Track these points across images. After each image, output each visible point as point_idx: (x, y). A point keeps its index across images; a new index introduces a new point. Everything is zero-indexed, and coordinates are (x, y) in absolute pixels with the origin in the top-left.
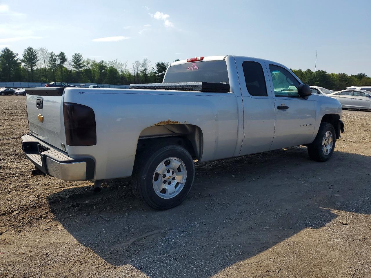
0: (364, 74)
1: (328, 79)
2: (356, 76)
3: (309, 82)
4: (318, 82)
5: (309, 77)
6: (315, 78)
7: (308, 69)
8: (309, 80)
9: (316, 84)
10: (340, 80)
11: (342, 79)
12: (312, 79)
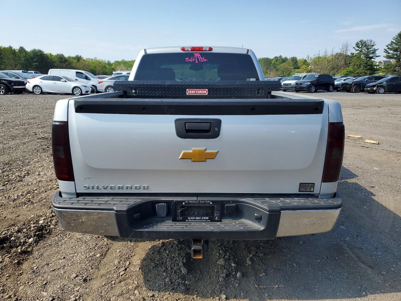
0: (81, 56)
1: (47, 60)
2: (73, 58)
3: (26, 62)
4: (37, 63)
5: (25, 57)
6: (32, 58)
7: (21, 47)
8: (25, 60)
9: (35, 65)
10: (59, 62)
11: (62, 60)
12: (29, 60)
